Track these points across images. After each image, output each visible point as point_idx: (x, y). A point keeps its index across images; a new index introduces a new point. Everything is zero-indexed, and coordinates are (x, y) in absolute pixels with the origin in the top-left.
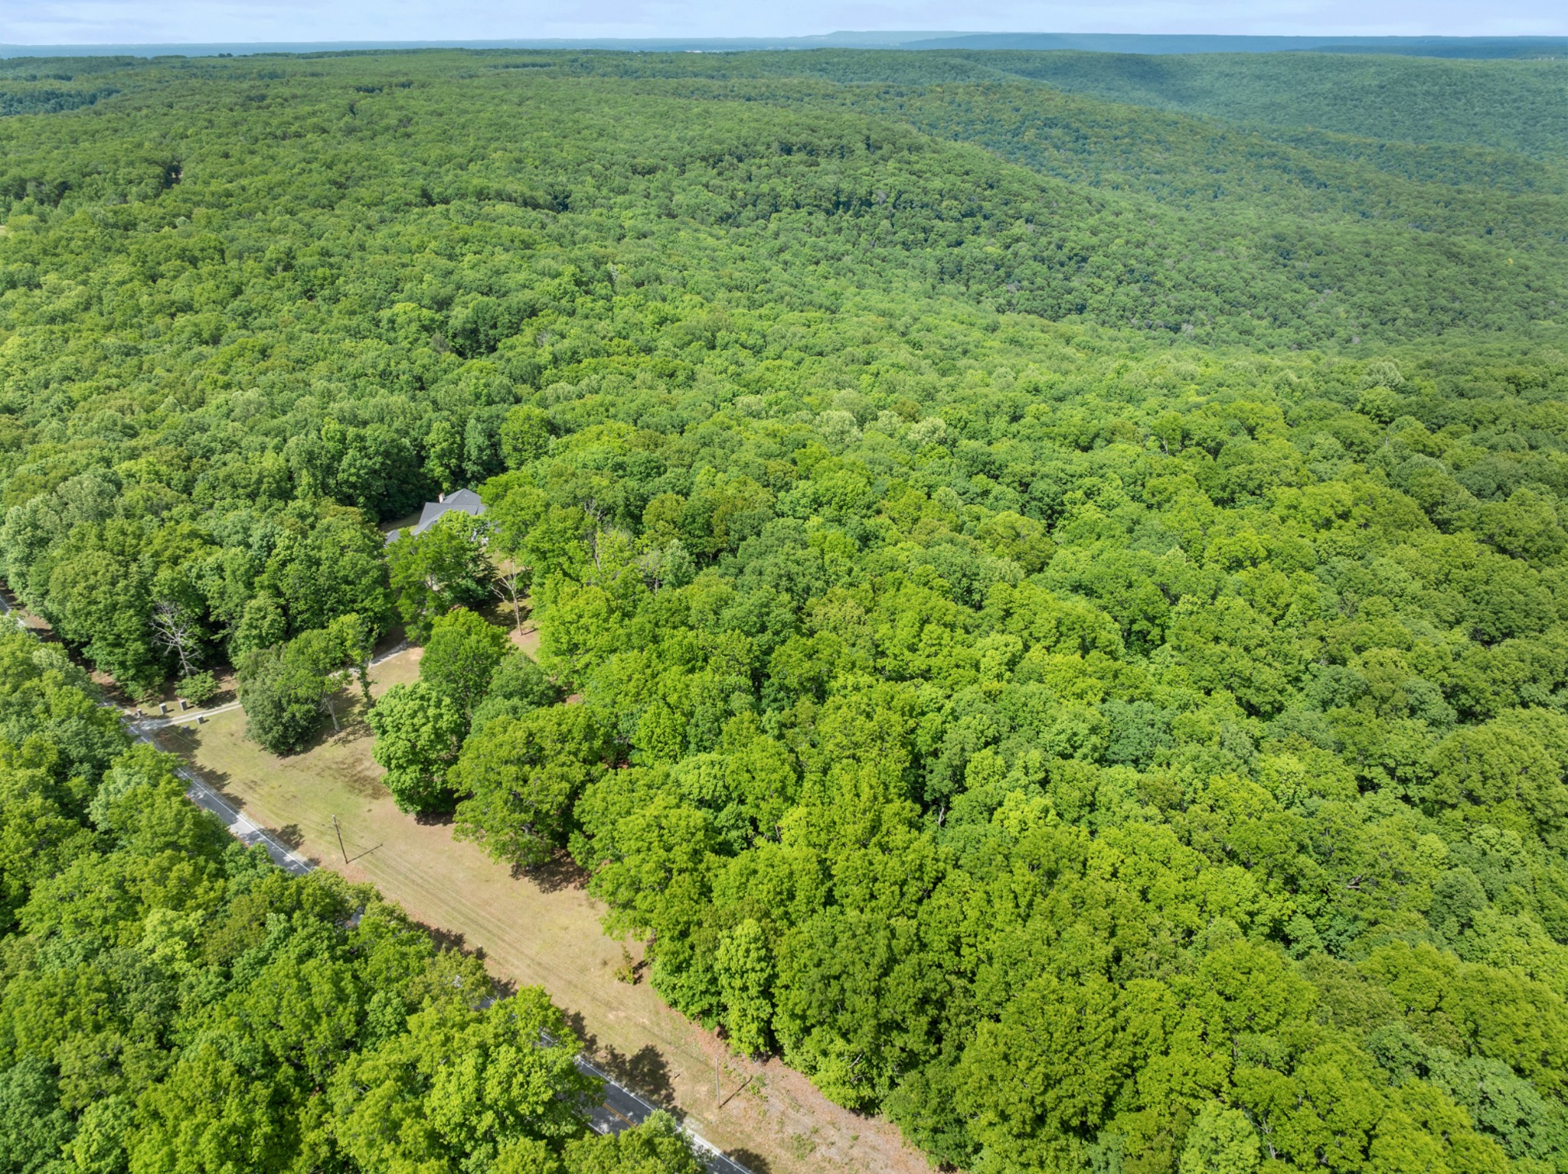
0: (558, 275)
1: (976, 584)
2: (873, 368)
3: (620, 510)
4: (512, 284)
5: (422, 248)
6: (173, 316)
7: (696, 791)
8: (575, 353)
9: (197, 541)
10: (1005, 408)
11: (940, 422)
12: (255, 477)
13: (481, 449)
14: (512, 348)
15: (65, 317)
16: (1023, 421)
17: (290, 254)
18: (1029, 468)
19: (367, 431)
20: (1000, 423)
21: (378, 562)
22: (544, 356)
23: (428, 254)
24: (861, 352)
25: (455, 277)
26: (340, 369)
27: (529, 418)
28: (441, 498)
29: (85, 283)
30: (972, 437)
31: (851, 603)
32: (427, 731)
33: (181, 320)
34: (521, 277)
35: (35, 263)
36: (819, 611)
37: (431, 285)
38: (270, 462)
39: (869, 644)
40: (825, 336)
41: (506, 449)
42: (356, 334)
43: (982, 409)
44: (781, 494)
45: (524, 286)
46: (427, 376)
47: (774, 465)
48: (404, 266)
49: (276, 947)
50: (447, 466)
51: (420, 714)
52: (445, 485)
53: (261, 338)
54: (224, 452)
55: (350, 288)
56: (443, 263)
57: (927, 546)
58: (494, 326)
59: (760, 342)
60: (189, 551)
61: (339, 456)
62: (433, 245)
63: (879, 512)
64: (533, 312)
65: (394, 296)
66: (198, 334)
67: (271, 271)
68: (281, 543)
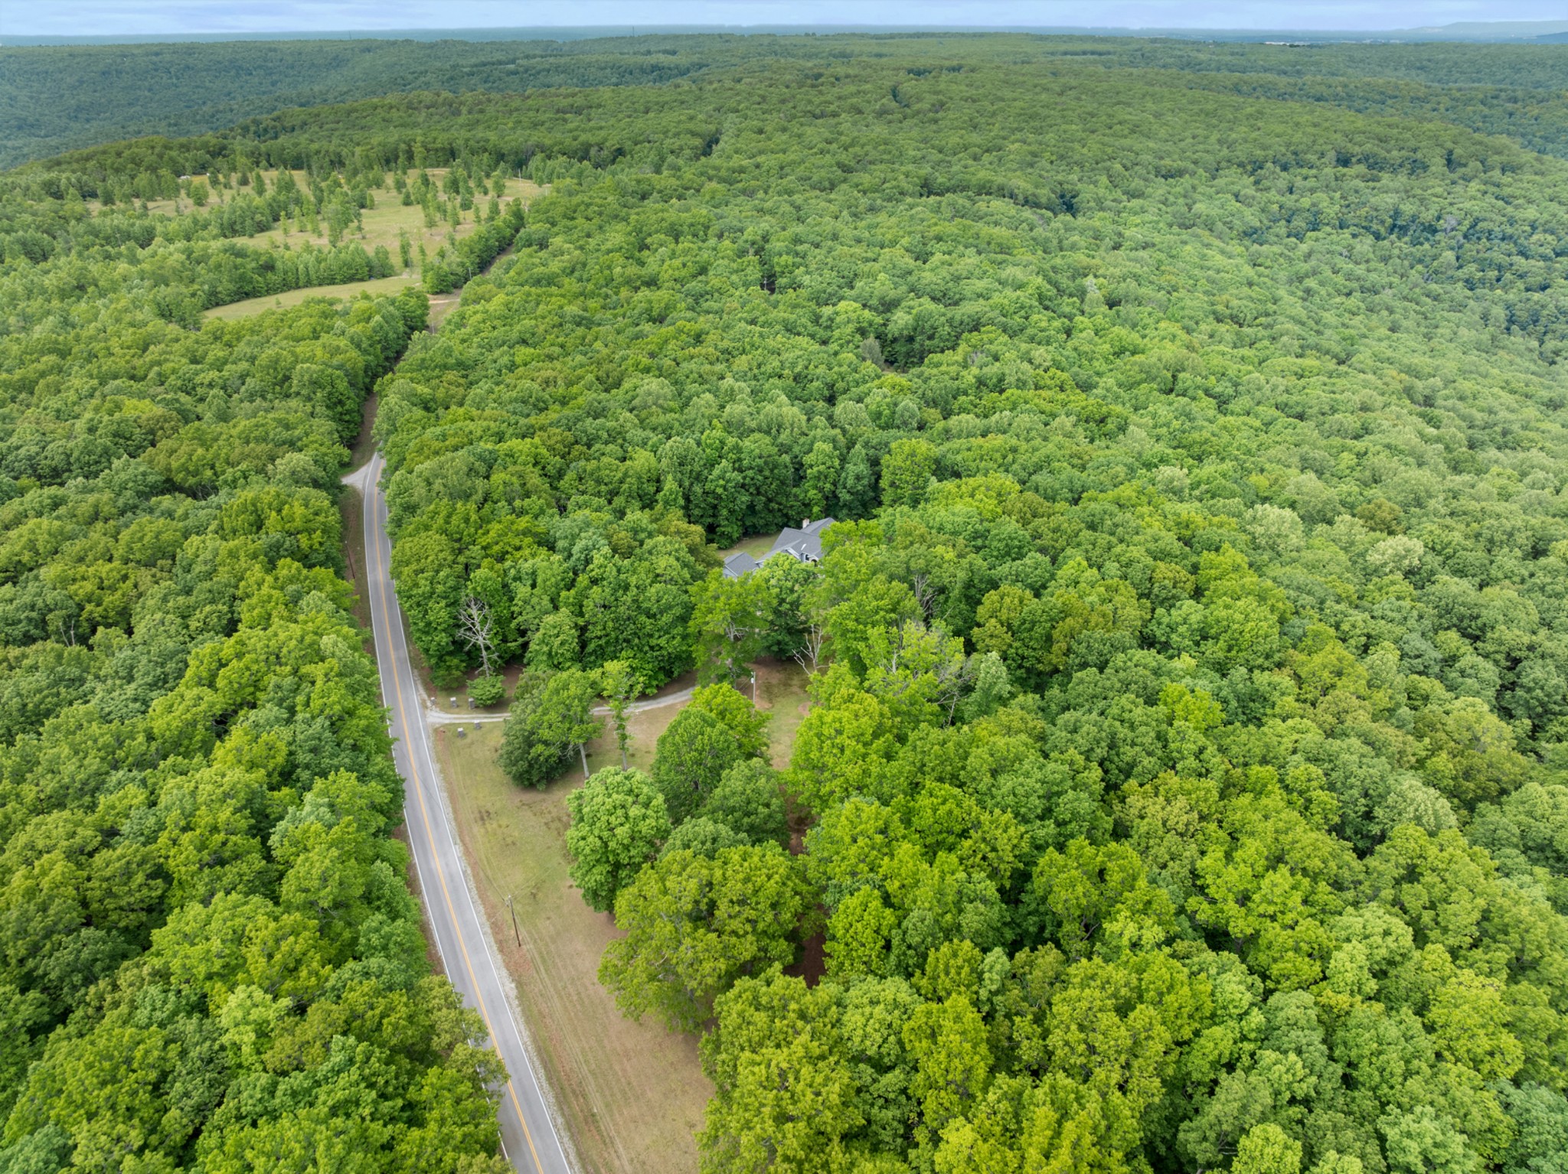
0: (1020, 287)
1: (1378, 812)
2: (1360, 445)
3: (955, 593)
4: (967, 293)
5: (893, 243)
6: (637, 289)
7: (857, 1040)
8: (1001, 380)
9: (528, 540)
10: (1521, 538)
11: (1418, 546)
12: (620, 475)
13: (858, 478)
14: (938, 365)
15: (551, 281)
16: (1543, 561)
17: (766, 239)
18: (1526, 639)
19: (747, 443)
20: (1508, 560)
21: (685, 597)
22: (969, 377)
23: (898, 251)
24: (1352, 422)
25: (911, 279)
26: (759, 366)
27: (913, 454)
28: (805, 523)
29: (581, 248)
30: (1460, 572)
31: (1181, 802)
32: (622, 832)
33: (645, 293)
34: (980, 285)
35: (553, 224)
36: (1135, 801)
37: (883, 285)
38: (642, 460)
39: (1185, 872)
40: (1316, 394)
41: (884, 483)
42: (791, 329)
43: (1486, 533)
44: (1160, 611)
45: (980, 295)
46: (840, 385)
47: (1164, 571)
48: (867, 260)
49: (326, 1079)
50: (821, 490)
51: (620, 812)
52: (816, 509)
53: (703, 322)
54: (606, 443)
55: (806, 280)
56: (909, 261)
57: (1330, 734)
58: (931, 337)
59: (1230, 391)
60: (518, 549)
61: (711, 464)
62: (905, 241)
63: (1280, 665)
64: (976, 328)
65: (847, 292)
66: (649, 310)
67: (742, 253)
68: (598, 559)
